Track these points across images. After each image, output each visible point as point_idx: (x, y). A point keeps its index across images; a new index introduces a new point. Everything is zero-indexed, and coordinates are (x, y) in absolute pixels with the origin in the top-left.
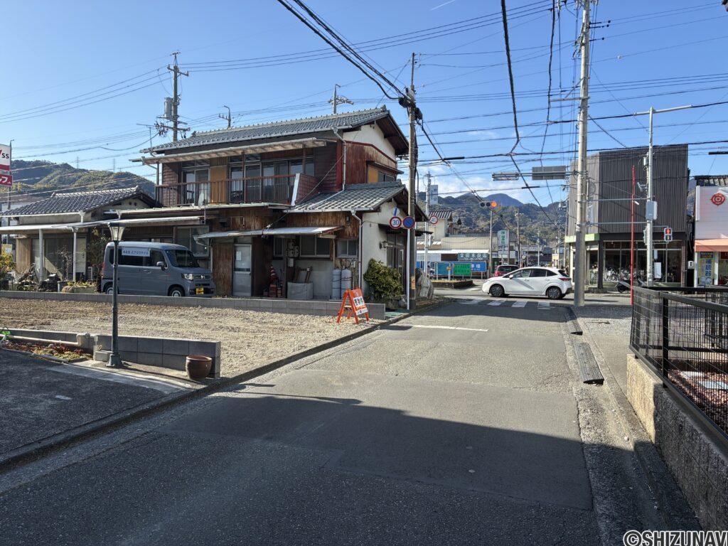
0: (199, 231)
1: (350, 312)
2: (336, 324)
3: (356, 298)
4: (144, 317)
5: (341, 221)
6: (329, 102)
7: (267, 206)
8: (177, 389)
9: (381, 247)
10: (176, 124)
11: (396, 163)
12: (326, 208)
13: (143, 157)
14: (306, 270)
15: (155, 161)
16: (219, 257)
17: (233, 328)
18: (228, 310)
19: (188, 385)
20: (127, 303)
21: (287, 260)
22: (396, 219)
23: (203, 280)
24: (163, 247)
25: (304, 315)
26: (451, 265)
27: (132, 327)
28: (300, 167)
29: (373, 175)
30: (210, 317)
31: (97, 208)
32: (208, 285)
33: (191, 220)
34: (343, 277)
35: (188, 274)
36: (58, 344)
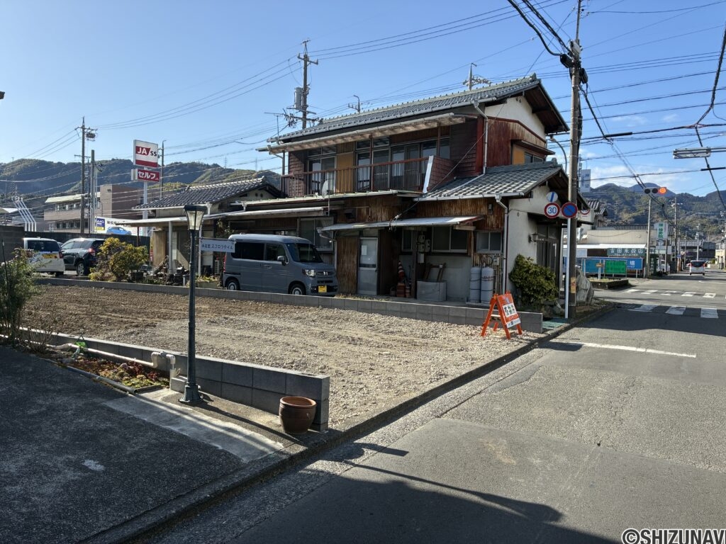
0: (324, 224)
1: (500, 323)
2: (480, 338)
3: (506, 306)
4: (256, 320)
5: (482, 210)
6: (464, 83)
7: (396, 194)
8: (263, 452)
9: (530, 240)
10: (305, 115)
11: (545, 142)
12: (465, 195)
13: (269, 146)
14: (438, 267)
15: (281, 150)
16: (344, 252)
17: (353, 340)
18: (350, 312)
19: (279, 446)
20: (247, 300)
21: (417, 255)
22: (552, 206)
23: (326, 276)
24: (285, 240)
25: (438, 322)
26: (602, 261)
27: (239, 333)
28: (434, 150)
29: (519, 156)
30: (330, 321)
31: (224, 200)
32: (331, 282)
33: (315, 211)
34: (483, 276)
35: (310, 270)
36: (132, 363)
